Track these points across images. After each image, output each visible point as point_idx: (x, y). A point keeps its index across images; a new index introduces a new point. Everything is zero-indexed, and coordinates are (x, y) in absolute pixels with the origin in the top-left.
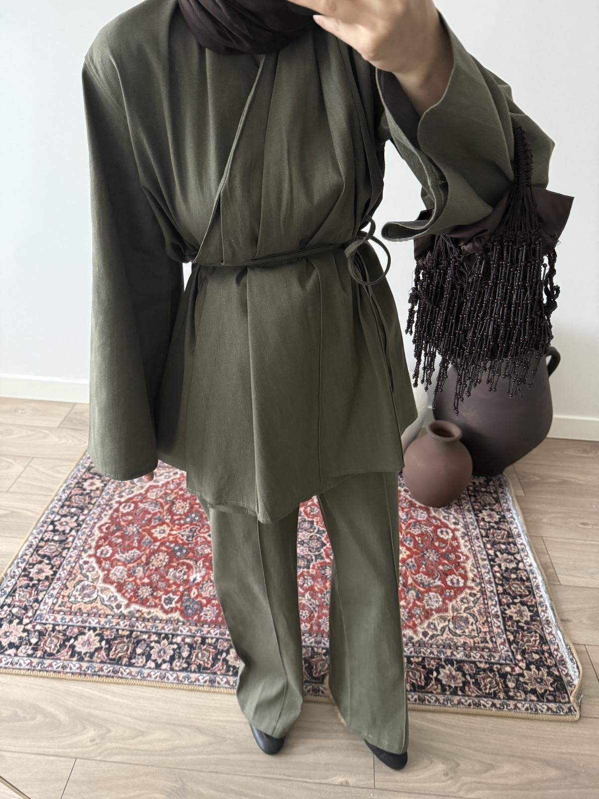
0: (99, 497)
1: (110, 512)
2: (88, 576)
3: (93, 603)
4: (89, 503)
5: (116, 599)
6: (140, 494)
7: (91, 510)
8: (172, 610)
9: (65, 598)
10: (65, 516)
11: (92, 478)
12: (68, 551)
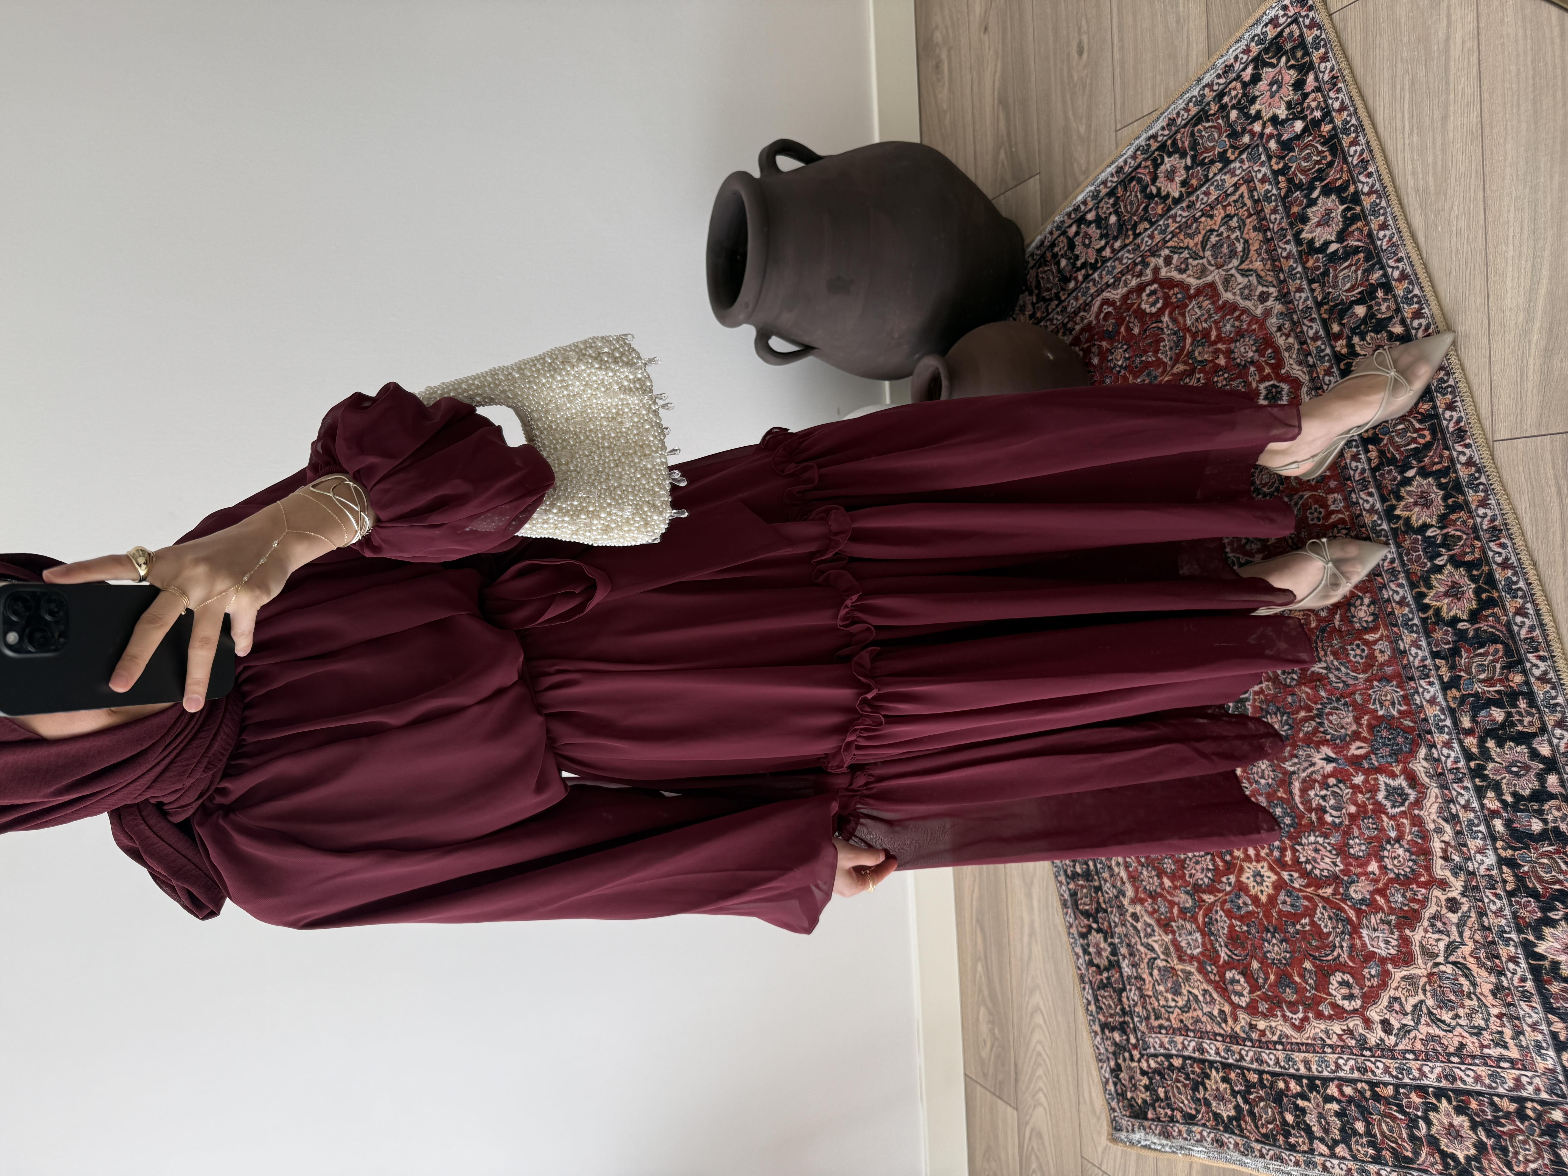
0: (1242, 1068)
1: (1262, 1024)
2: (1415, 1006)
3: (1469, 965)
4: (1263, 1086)
5: (1436, 917)
6: (1201, 970)
7: (1273, 1074)
8: (1412, 779)
9: (1485, 1043)
10: (1308, 1130)
11: (1208, 1104)
12: (1377, 1084)
